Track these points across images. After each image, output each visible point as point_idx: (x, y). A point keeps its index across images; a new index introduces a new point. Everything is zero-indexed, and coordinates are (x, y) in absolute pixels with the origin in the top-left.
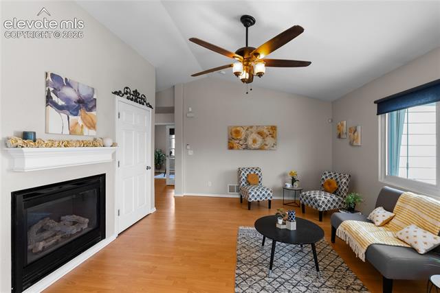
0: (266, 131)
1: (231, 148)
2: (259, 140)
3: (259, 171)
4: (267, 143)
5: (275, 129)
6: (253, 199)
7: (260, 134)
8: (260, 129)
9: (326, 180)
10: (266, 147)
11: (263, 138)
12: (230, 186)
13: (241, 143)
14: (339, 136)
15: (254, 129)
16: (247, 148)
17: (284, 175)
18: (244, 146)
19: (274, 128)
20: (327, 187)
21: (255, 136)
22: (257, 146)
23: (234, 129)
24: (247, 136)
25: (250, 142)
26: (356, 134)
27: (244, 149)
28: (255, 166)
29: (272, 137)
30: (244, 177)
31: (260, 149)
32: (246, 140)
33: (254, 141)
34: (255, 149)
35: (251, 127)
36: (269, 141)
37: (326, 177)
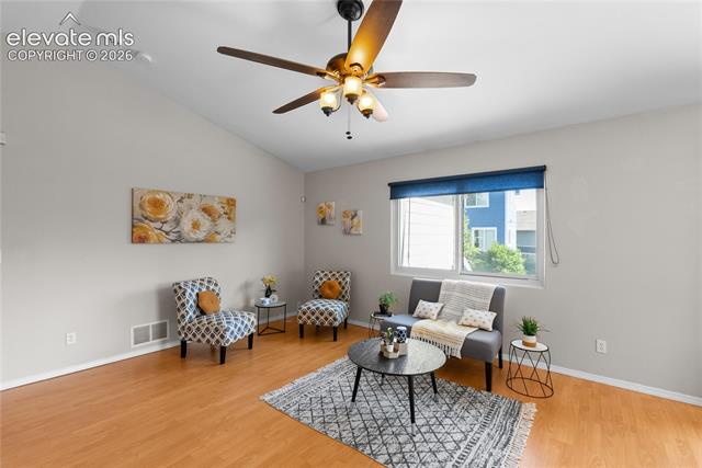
0: (217, 207)
1: (142, 240)
2: (206, 222)
3: (216, 285)
4: (219, 230)
5: (234, 205)
6: (232, 340)
7: (207, 210)
8: (207, 202)
9: (321, 283)
10: (218, 237)
11: (214, 221)
12: (135, 330)
13: (166, 228)
14: (323, 222)
15: (195, 202)
16: (180, 239)
17: (246, 286)
18: (173, 236)
19: (231, 203)
20: (328, 292)
21: (196, 215)
22: (201, 235)
23: (147, 198)
24: (180, 213)
25: (186, 226)
26: (355, 220)
27: (173, 241)
28: (205, 275)
29: (229, 218)
30: (191, 302)
31: (206, 241)
32: (177, 221)
33: (196, 226)
34: (198, 242)
35: (190, 196)
36: (223, 224)
37: (321, 279)
